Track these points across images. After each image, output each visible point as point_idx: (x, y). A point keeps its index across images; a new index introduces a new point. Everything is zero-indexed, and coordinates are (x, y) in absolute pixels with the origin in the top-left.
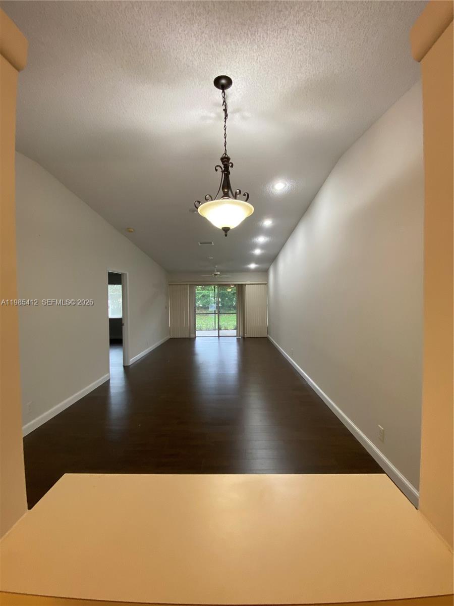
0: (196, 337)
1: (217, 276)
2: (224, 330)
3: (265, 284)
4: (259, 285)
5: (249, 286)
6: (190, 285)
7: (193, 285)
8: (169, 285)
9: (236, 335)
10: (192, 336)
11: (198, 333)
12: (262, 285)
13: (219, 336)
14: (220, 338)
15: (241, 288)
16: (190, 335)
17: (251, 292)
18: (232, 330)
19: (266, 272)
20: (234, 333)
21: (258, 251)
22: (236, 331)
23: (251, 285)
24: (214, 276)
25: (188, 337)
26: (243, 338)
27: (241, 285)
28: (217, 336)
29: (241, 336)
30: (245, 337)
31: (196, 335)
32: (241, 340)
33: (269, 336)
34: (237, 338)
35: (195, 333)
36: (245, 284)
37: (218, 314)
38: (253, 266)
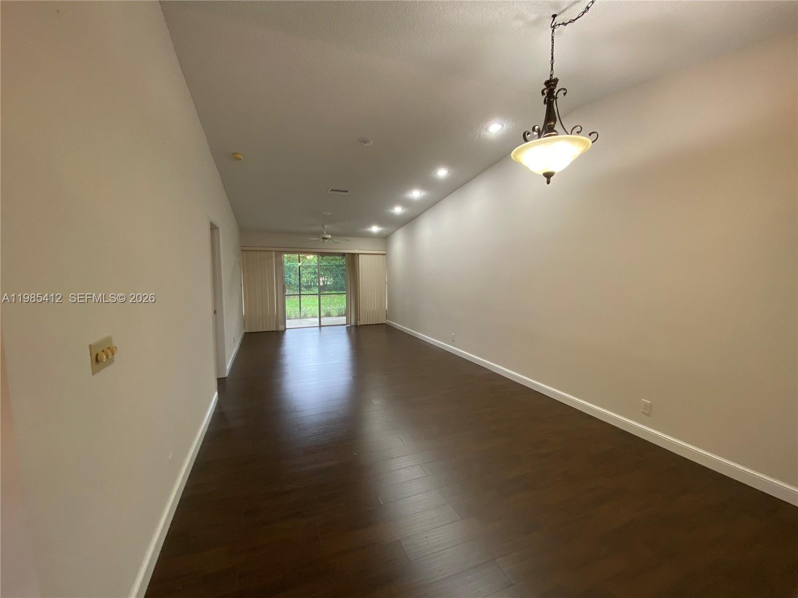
0: (286, 329)
1: (327, 241)
3: (384, 254)
4: (376, 256)
5: (363, 256)
6: (275, 251)
7: (280, 253)
8: (242, 250)
9: (345, 323)
10: (281, 328)
11: (289, 323)
12: (379, 256)
13: (320, 326)
14: (322, 328)
15: (352, 259)
16: (277, 327)
17: (366, 264)
18: (339, 316)
19: (385, 239)
20: (343, 320)
21: (398, 210)
22: (345, 318)
23: (366, 256)
24: (322, 240)
25: (275, 330)
26: (356, 326)
27: (353, 254)
28: (318, 325)
29: (353, 323)
30: (359, 324)
31: (286, 326)
32: (353, 329)
33: (391, 322)
34: (347, 327)
35: (285, 324)
36: (358, 254)
37: (319, 295)
38: (375, 229)
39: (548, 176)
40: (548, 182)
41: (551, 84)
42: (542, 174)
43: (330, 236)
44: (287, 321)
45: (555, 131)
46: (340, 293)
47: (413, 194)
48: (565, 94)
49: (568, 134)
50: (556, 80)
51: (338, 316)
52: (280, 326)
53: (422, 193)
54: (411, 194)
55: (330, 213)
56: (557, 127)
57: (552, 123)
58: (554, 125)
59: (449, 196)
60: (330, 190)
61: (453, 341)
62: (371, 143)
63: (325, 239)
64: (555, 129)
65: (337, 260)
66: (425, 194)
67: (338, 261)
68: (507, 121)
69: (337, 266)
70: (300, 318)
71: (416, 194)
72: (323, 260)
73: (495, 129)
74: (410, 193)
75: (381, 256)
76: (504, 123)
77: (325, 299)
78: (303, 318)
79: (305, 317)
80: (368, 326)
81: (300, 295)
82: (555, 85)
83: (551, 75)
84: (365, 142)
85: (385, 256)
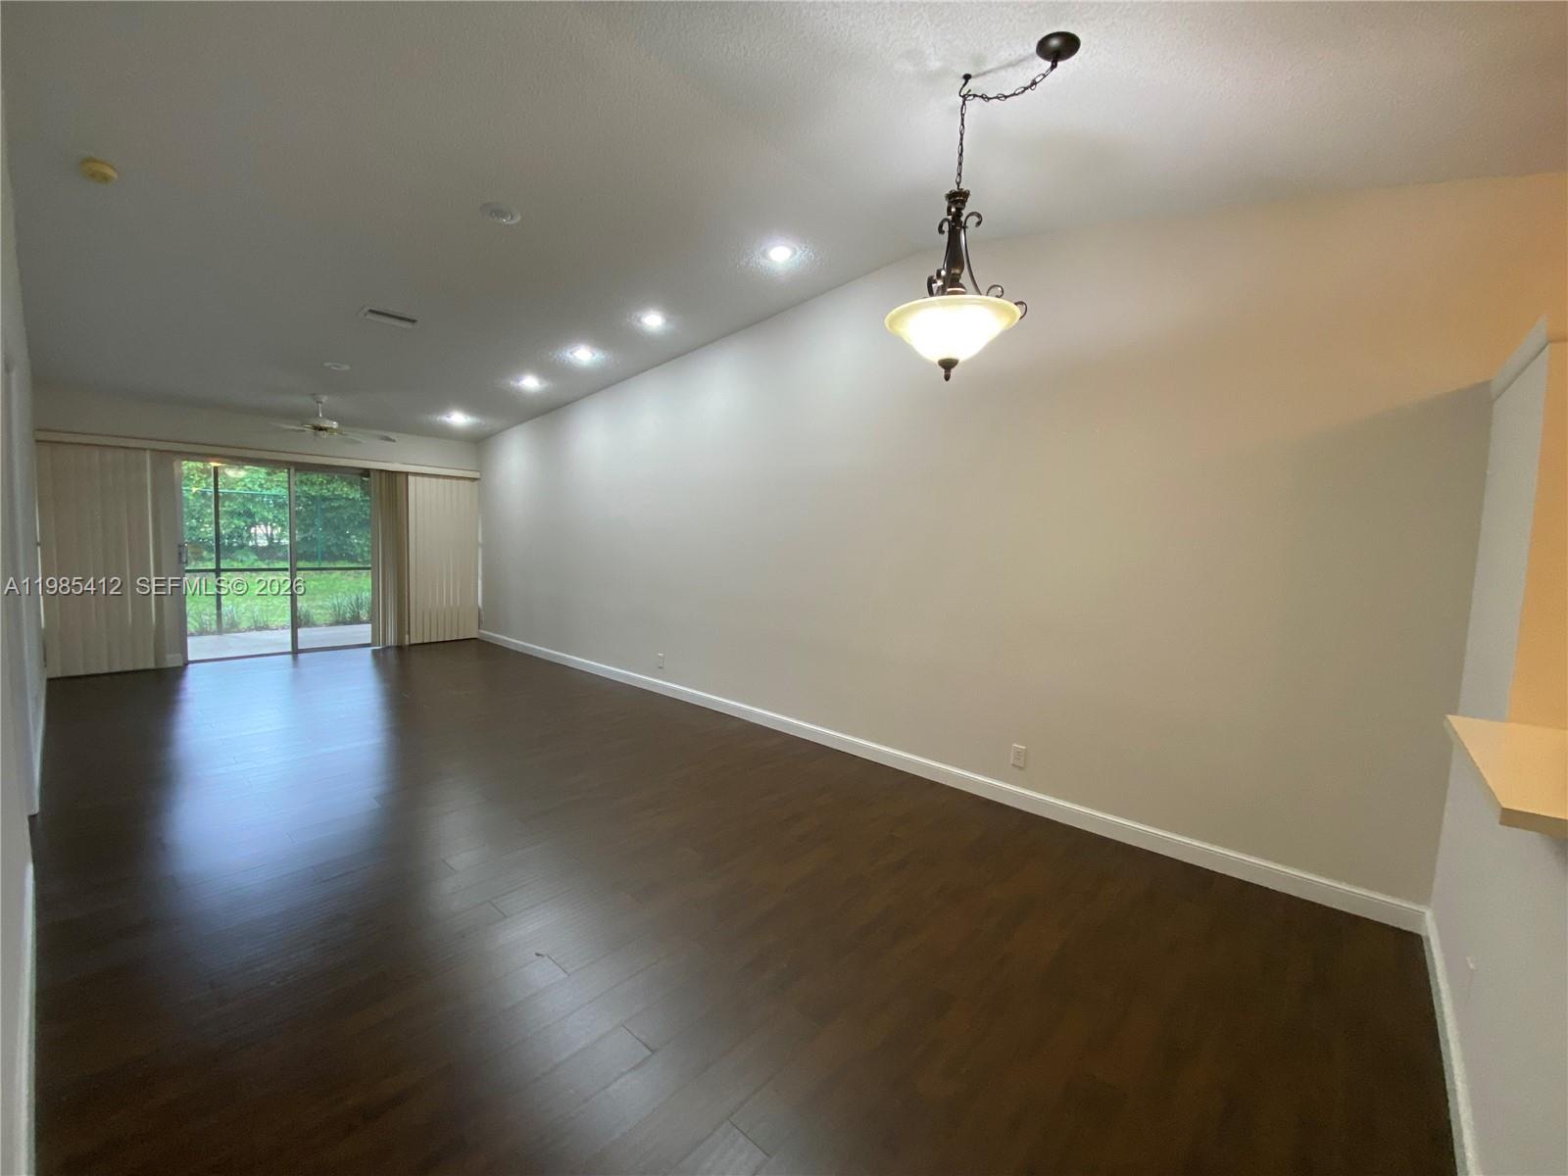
0: (187, 663)
1: (323, 435)
2: (250, 629)
3: (474, 479)
4: (454, 481)
5: (419, 478)
6: (153, 450)
7: (165, 457)
9: (370, 641)
10: (172, 661)
11: (196, 648)
12: (462, 482)
13: (296, 651)
14: (301, 656)
15: (388, 489)
16: (159, 654)
17: (421, 496)
18: (337, 623)
19: (478, 444)
20: (364, 632)
21: (530, 383)
22: (370, 625)
23: (426, 479)
24: (310, 431)
25: (151, 665)
26: (400, 648)
27: (392, 475)
28: (290, 649)
29: (391, 640)
30: (407, 643)
31: (187, 654)
32: (391, 654)
33: (491, 634)
34: (374, 651)
35: (183, 649)
36: (407, 474)
37: (294, 571)
38: (458, 419)
39: (948, 365)
40: (947, 378)
41: (958, 198)
42: (936, 361)
43: (335, 425)
44: (190, 640)
45: (962, 287)
46: (323, 566)
47: (576, 354)
48: (979, 223)
49: (979, 293)
50: (966, 195)
51: (331, 625)
52: (169, 657)
53: (597, 355)
54: (571, 353)
55: (346, 368)
56: (965, 279)
57: (958, 271)
58: (960, 275)
59: (655, 369)
60: (366, 309)
61: (660, 668)
62: (518, 219)
63: (321, 429)
64: (960, 281)
65: (313, 484)
66: (603, 357)
67: (317, 488)
68: (804, 245)
69: (313, 498)
70: (220, 631)
71: (583, 355)
72: (272, 481)
73: (781, 255)
74: (569, 351)
75: (467, 482)
76: (797, 248)
77: (310, 581)
78: (228, 631)
79: (234, 627)
80: (433, 646)
81: (218, 571)
82: (963, 202)
83: (958, 184)
84: (500, 213)
85: (476, 482)
